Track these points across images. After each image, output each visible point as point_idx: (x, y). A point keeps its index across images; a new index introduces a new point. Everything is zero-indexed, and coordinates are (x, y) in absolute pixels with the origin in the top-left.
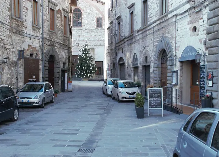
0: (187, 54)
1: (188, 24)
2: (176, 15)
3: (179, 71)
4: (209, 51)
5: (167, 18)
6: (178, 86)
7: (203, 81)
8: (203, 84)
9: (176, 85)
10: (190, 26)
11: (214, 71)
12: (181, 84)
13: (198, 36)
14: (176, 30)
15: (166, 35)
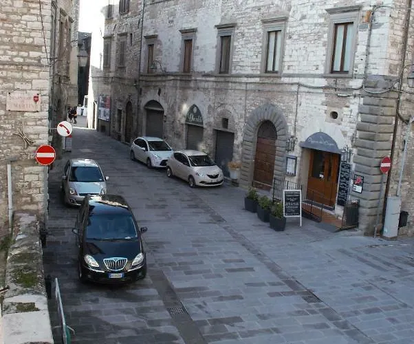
0: (317, 142)
1: (322, 104)
2: (299, 85)
3: (298, 159)
4: (359, 151)
5: (278, 81)
6: (296, 177)
7: (345, 183)
8: (344, 186)
9: (293, 175)
10: (326, 108)
11: (365, 175)
12: (299, 175)
13: (340, 126)
14: (299, 104)
15: (275, 103)
